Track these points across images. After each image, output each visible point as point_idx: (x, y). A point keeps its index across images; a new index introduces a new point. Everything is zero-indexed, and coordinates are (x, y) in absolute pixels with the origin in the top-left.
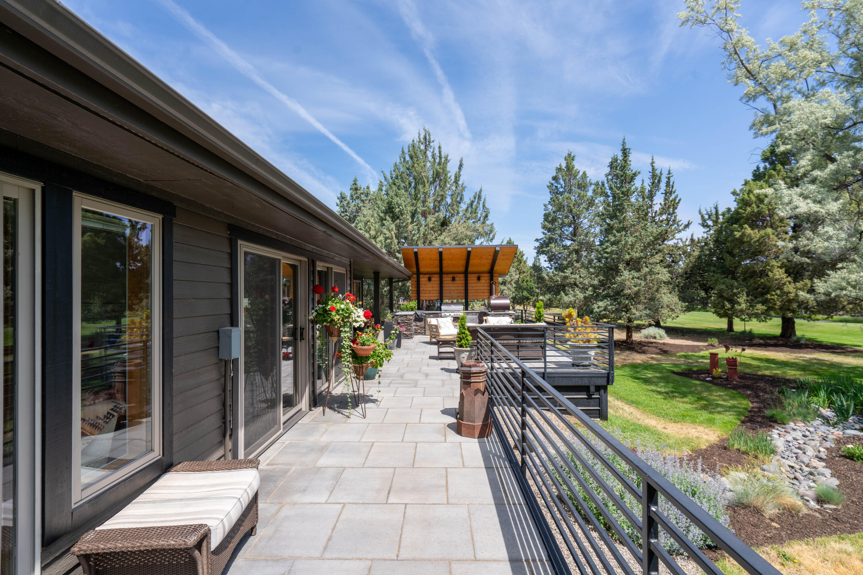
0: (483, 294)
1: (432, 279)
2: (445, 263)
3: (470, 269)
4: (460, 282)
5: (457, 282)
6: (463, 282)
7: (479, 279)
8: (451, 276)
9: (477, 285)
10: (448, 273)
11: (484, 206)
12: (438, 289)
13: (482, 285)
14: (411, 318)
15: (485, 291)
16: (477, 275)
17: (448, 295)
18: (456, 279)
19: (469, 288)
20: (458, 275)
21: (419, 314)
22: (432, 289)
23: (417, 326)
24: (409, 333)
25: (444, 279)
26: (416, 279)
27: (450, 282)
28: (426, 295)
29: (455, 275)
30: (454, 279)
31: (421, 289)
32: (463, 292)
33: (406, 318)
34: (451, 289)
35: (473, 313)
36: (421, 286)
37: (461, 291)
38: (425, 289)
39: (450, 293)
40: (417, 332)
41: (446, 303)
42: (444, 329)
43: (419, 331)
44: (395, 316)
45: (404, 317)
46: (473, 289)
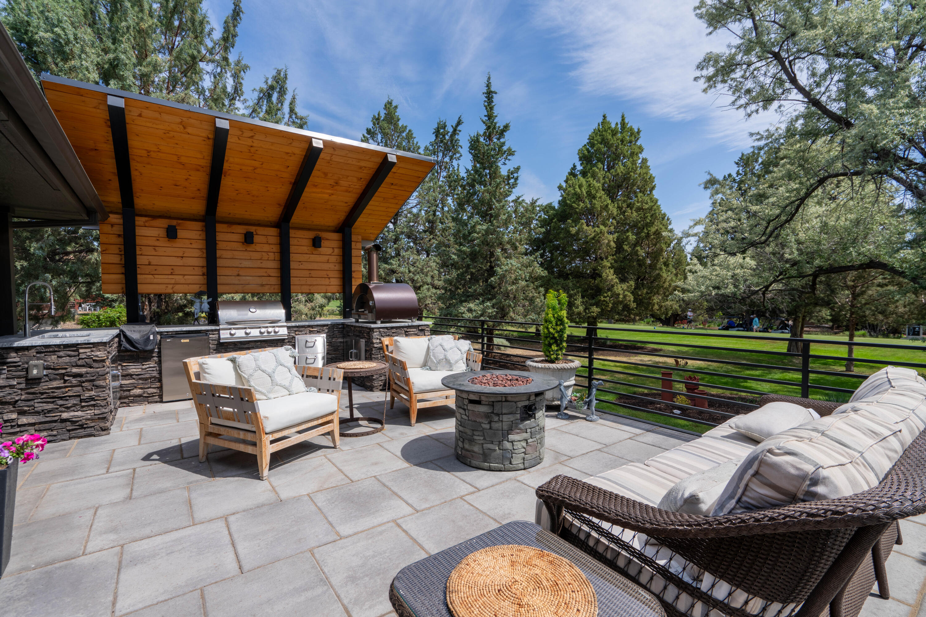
0: (327, 282)
1: (181, 233)
2: (226, 183)
3: (295, 219)
4: (266, 248)
5: (258, 247)
6: (276, 248)
7: (316, 243)
8: (242, 229)
9: (313, 258)
10: (231, 222)
11: (292, 111)
12: (202, 262)
13: (325, 258)
14: (100, 354)
15: (331, 274)
16: (311, 235)
17: (235, 280)
18: (256, 239)
19: (293, 265)
20: (261, 230)
21: (135, 336)
22: (179, 262)
23: (130, 376)
24: (89, 413)
25: (220, 237)
26: (119, 230)
27: (239, 246)
28: (158, 279)
29: (252, 229)
30: (248, 239)
31: (141, 260)
32: (276, 273)
33: (74, 359)
34: (243, 266)
35: (312, 326)
36: (138, 252)
37: (269, 271)
38: (154, 260)
39: (238, 275)
40: (127, 397)
41: (231, 304)
42: (272, 396)
43: (137, 391)
44: (13, 354)
45: (61, 354)
46: (302, 267)
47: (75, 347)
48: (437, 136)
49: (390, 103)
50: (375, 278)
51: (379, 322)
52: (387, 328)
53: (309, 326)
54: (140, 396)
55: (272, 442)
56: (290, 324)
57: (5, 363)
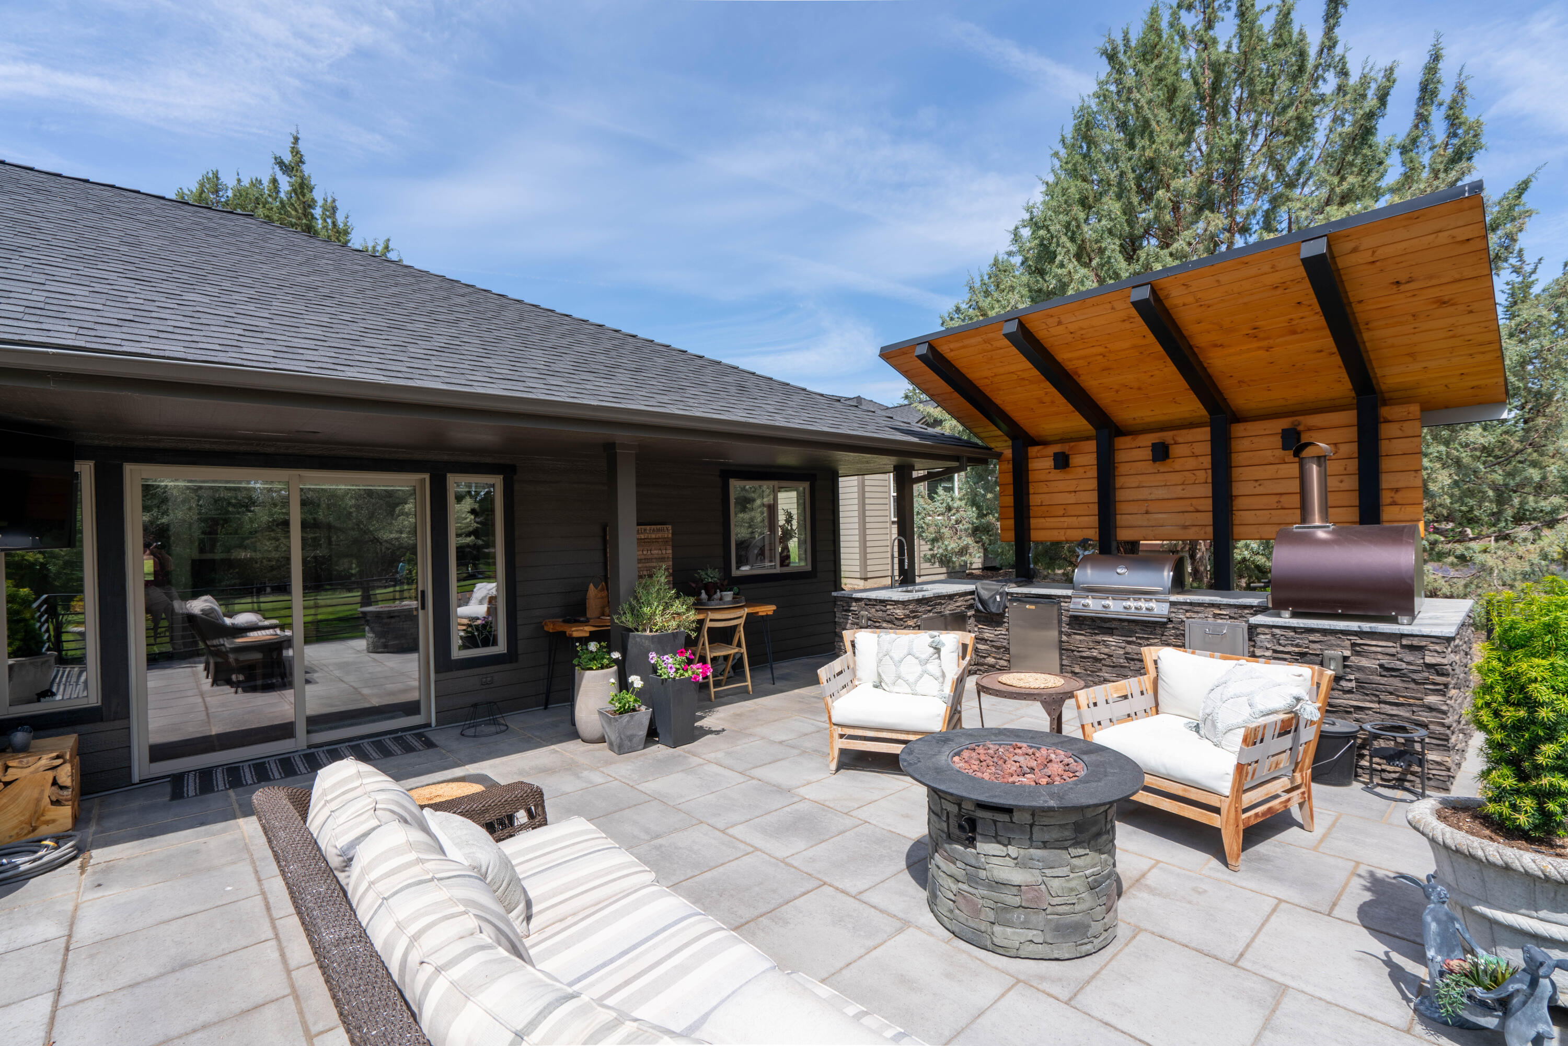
1: (1074, 460)
4: (1191, 463)
5: (1177, 465)
7: (1293, 439)
8: (1148, 440)
9: (1286, 470)
10: (1136, 430)
12: (1095, 496)
16: (1278, 426)
17: (1141, 520)
18: (1175, 451)
19: (1236, 489)
20: (1184, 435)
21: (985, 594)
25: (1119, 456)
26: (1011, 466)
27: (1149, 467)
28: (1050, 522)
29: (1167, 436)
30: (1162, 453)
31: (1034, 500)
32: (1207, 505)
33: (885, 615)
34: (1153, 497)
35: (1218, 606)
36: (1031, 491)
37: (1194, 502)
38: (1047, 499)
39: (1147, 512)
40: (982, 665)
43: (990, 660)
44: (854, 604)
45: (878, 607)
46: (1259, 490)
47: (883, 602)
50: (1317, 517)
53: (1212, 605)
54: (993, 666)
55: (841, 736)
56: (1174, 598)
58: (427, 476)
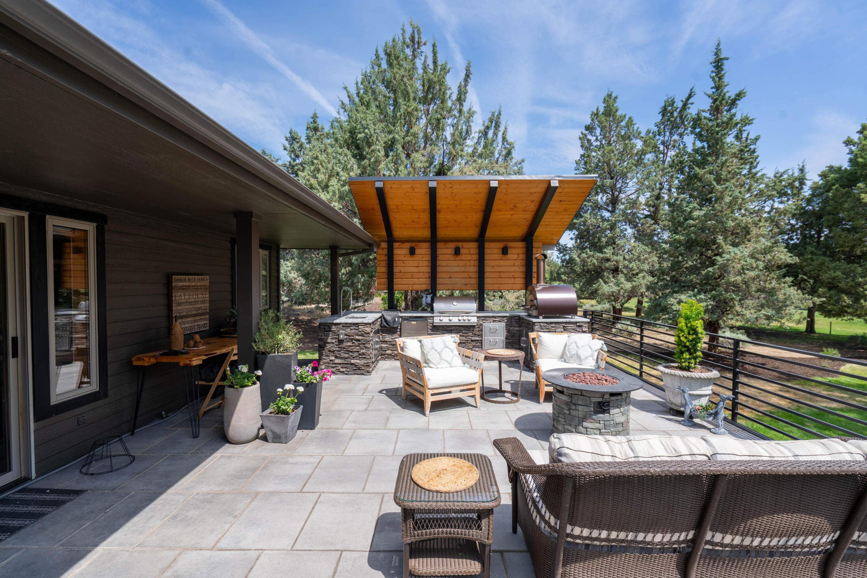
0: (513, 281)
1: (418, 251)
2: (441, 217)
3: (490, 233)
4: (469, 257)
5: (463, 257)
6: (476, 257)
7: (505, 251)
8: (453, 245)
9: (502, 263)
10: (447, 241)
12: (428, 269)
13: (512, 262)
14: (368, 329)
15: (516, 275)
16: (501, 245)
17: (447, 281)
18: (462, 251)
19: (487, 269)
20: (466, 245)
21: (389, 318)
22: (415, 270)
23: (385, 342)
24: (362, 362)
25: (439, 251)
26: (385, 252)
27: (451, 257)
28: (405, 281)
29: (460, 244)
30: (457, 252)
31: (396, 270)
32: (475, 275)
33: (357, 331)
34: (453, 271)
35: (495, 317)
36: (395, 265)
37: (470, 274)
38: (403, 269)
39: (450, 278)
40: (384, 355)
41: (442, 299)
42: (439, 366)
43: (389, 352)
44: (334, 327)
45: (352, 328)
46: (493, 270)
47: (358, 324)
48: (663, 115)
49: (610, 96)
50: (542, 281)
51: (541, 317)
52: (546, 323)
53: (493, 317)
54: (390, 355)
55: (432, 395)
56: (479, 315)
57: (331, 331)
58: (25, 214)
